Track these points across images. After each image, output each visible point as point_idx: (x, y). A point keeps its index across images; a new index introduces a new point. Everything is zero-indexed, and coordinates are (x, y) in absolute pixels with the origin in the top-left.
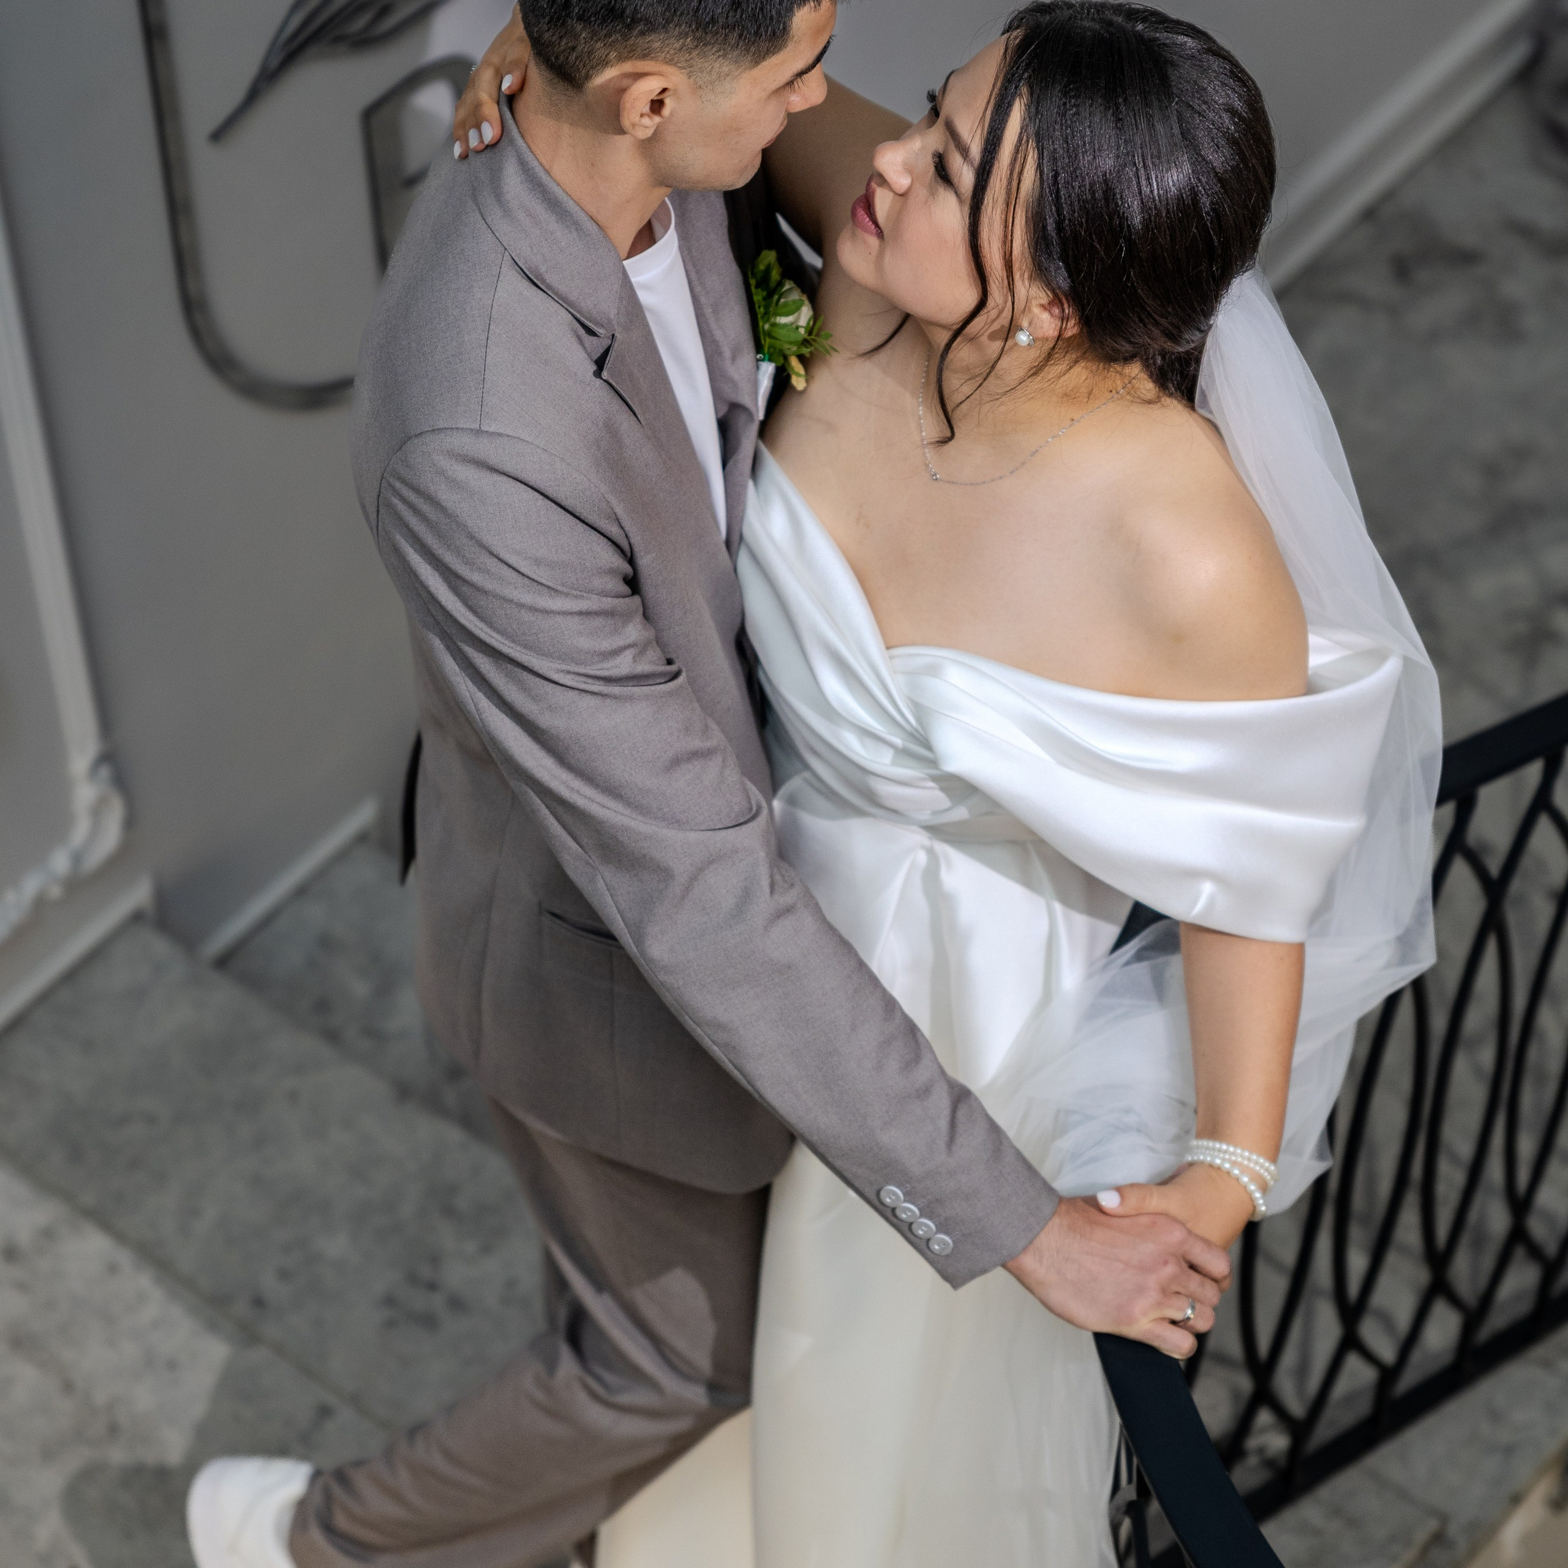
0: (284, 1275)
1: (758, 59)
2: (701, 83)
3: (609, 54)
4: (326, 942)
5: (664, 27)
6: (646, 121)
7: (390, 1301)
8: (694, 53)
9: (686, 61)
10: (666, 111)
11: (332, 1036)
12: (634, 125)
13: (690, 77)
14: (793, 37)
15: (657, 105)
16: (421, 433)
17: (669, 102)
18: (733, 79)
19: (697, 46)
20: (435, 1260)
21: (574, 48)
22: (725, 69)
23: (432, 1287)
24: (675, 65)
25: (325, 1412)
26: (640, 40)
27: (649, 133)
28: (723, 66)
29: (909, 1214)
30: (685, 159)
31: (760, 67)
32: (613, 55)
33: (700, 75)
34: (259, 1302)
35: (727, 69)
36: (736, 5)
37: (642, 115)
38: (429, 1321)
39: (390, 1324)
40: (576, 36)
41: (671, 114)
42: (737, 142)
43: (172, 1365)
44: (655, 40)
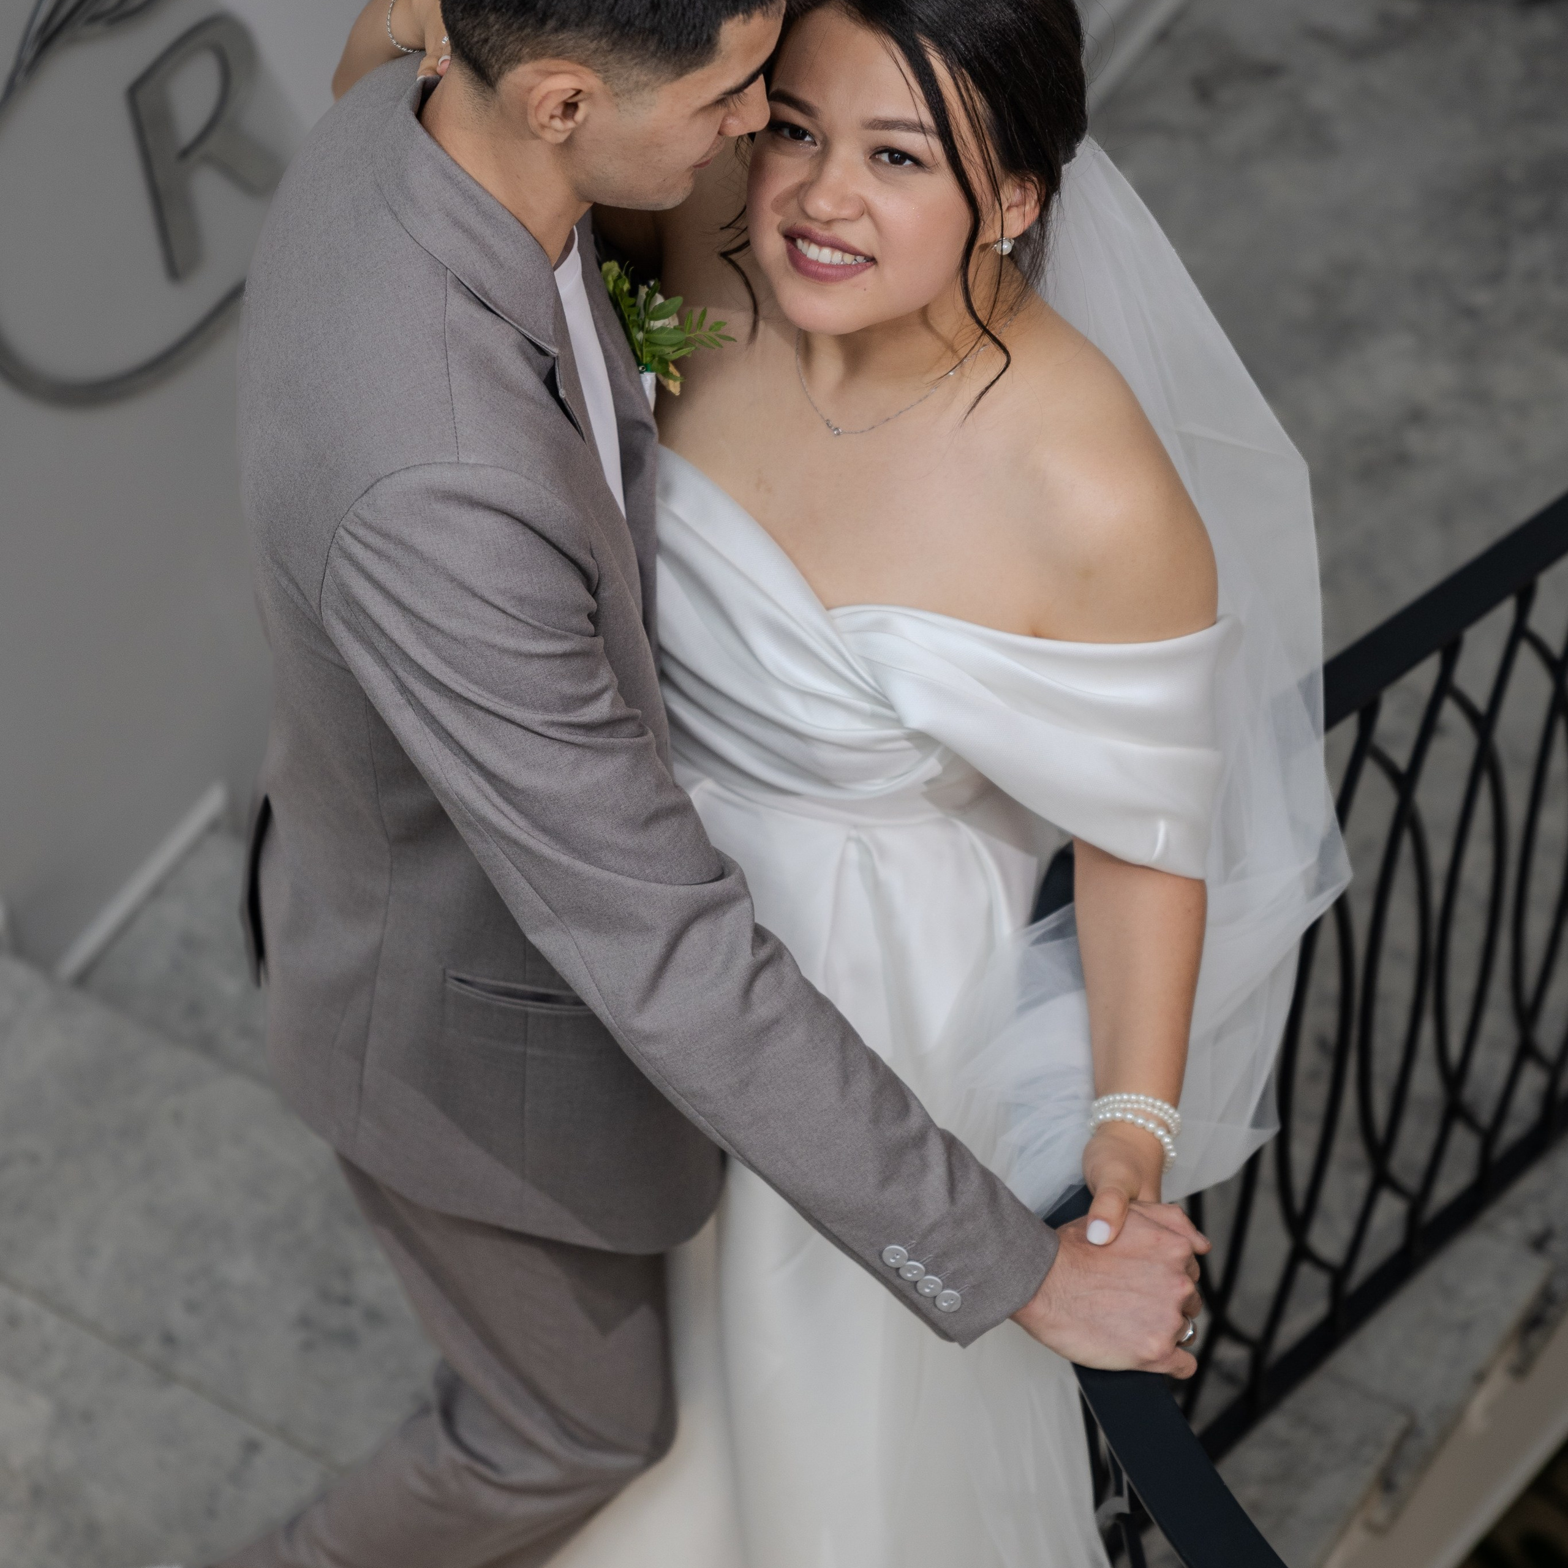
0: (191, 1307)
1: (681, 71)
2: (617, 90)
3: (521, 49)
4: (190, 943)
5: (577, 25)
6: (557, 124)
7: (304, 1322)
8: (610, 57)
9: (602, 65)
10: (580, 116)
11: (207, 1045)
12: (543, 127)
13: (605, 83)
14: (721, 52)
15: (570, 107)
16: (393, 473)
17: (582, 106)
18: (653, 90)
19: (612, 50)
20: (346, 1272)
21: (486, 41)
22: (643, 78)
23: (346, 1301)
24: (588, 66)
25: (252, 1447)
26: (552, 38)
27: (562, 138)
28: (638, 74)
29: (915, 1272)
30: (604, 170)
31: (682, 79)
32: (526, 50)
33: (616, 82)
34: (169, 1339)
35: (645, 79)
36: (655, 7)
37: (552, 117)
38: (347, 1338)
39: (308, 1346)
40: (488, 27)
41: (586, 119)
42: (660, 160)
43: (87, 1417)
44: (567, 38)
